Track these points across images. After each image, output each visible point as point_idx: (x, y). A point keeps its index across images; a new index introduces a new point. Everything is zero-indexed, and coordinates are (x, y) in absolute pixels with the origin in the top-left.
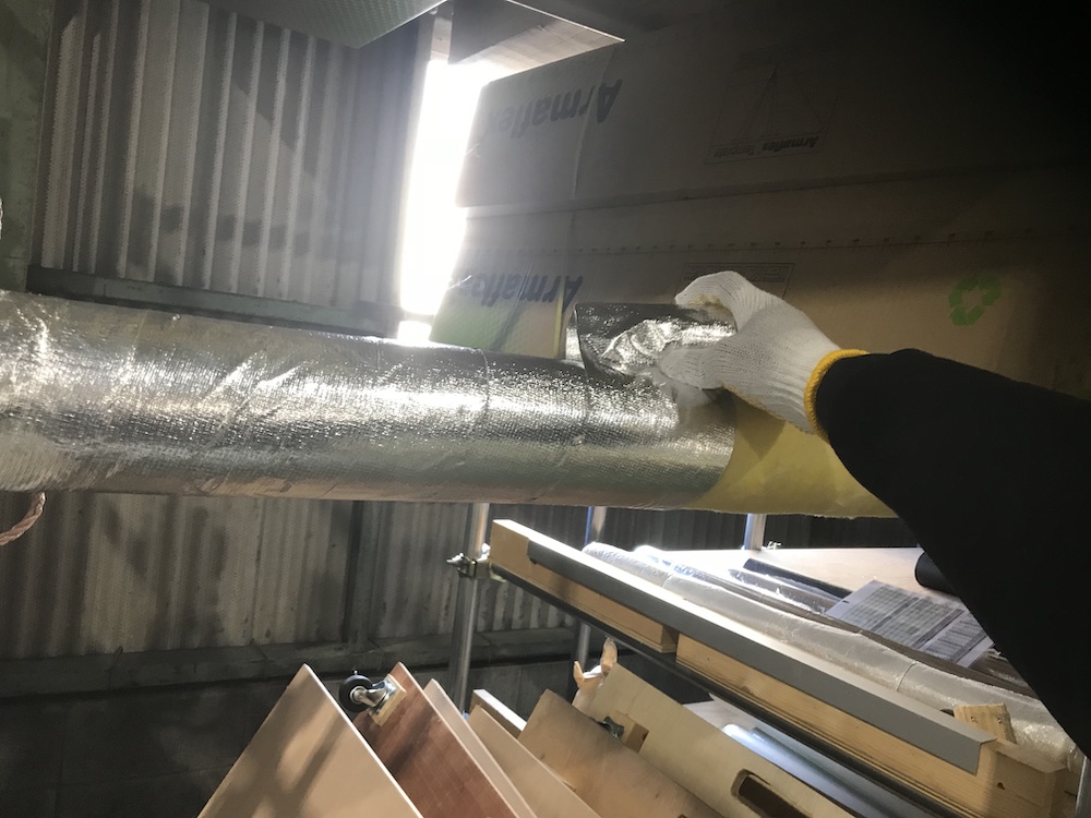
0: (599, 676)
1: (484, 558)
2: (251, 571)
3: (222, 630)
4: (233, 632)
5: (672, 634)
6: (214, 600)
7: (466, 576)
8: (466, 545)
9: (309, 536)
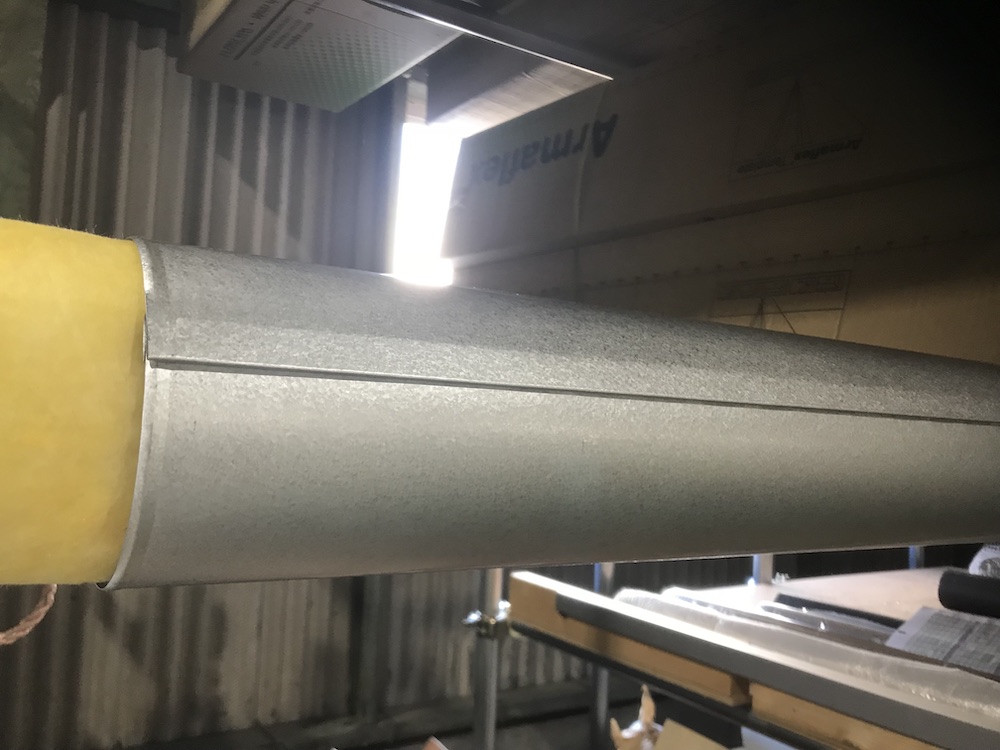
0: (640, 736)
1: (502, 616)
2: (253, 648)
3: (225, 713)
4: (236, 715)
5: (742, 684)
6: (215, 680)
7: (487, 636)
8: (482, 603)
9: (310, 604)
